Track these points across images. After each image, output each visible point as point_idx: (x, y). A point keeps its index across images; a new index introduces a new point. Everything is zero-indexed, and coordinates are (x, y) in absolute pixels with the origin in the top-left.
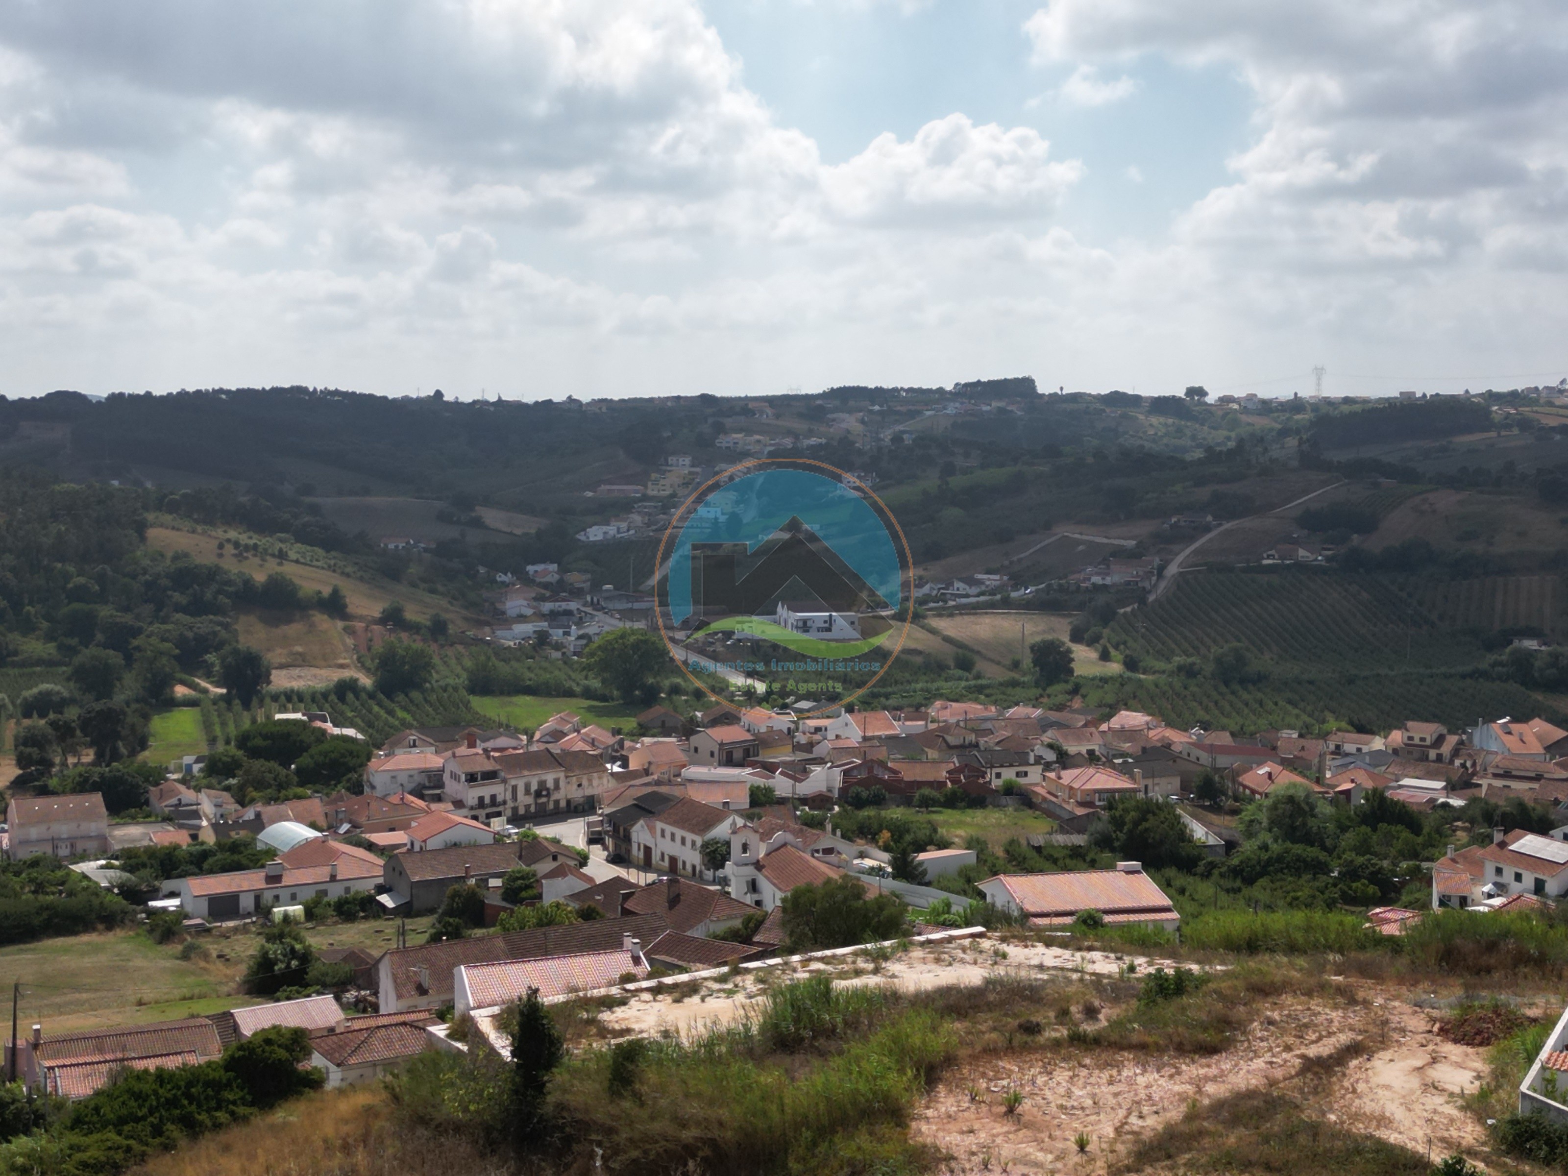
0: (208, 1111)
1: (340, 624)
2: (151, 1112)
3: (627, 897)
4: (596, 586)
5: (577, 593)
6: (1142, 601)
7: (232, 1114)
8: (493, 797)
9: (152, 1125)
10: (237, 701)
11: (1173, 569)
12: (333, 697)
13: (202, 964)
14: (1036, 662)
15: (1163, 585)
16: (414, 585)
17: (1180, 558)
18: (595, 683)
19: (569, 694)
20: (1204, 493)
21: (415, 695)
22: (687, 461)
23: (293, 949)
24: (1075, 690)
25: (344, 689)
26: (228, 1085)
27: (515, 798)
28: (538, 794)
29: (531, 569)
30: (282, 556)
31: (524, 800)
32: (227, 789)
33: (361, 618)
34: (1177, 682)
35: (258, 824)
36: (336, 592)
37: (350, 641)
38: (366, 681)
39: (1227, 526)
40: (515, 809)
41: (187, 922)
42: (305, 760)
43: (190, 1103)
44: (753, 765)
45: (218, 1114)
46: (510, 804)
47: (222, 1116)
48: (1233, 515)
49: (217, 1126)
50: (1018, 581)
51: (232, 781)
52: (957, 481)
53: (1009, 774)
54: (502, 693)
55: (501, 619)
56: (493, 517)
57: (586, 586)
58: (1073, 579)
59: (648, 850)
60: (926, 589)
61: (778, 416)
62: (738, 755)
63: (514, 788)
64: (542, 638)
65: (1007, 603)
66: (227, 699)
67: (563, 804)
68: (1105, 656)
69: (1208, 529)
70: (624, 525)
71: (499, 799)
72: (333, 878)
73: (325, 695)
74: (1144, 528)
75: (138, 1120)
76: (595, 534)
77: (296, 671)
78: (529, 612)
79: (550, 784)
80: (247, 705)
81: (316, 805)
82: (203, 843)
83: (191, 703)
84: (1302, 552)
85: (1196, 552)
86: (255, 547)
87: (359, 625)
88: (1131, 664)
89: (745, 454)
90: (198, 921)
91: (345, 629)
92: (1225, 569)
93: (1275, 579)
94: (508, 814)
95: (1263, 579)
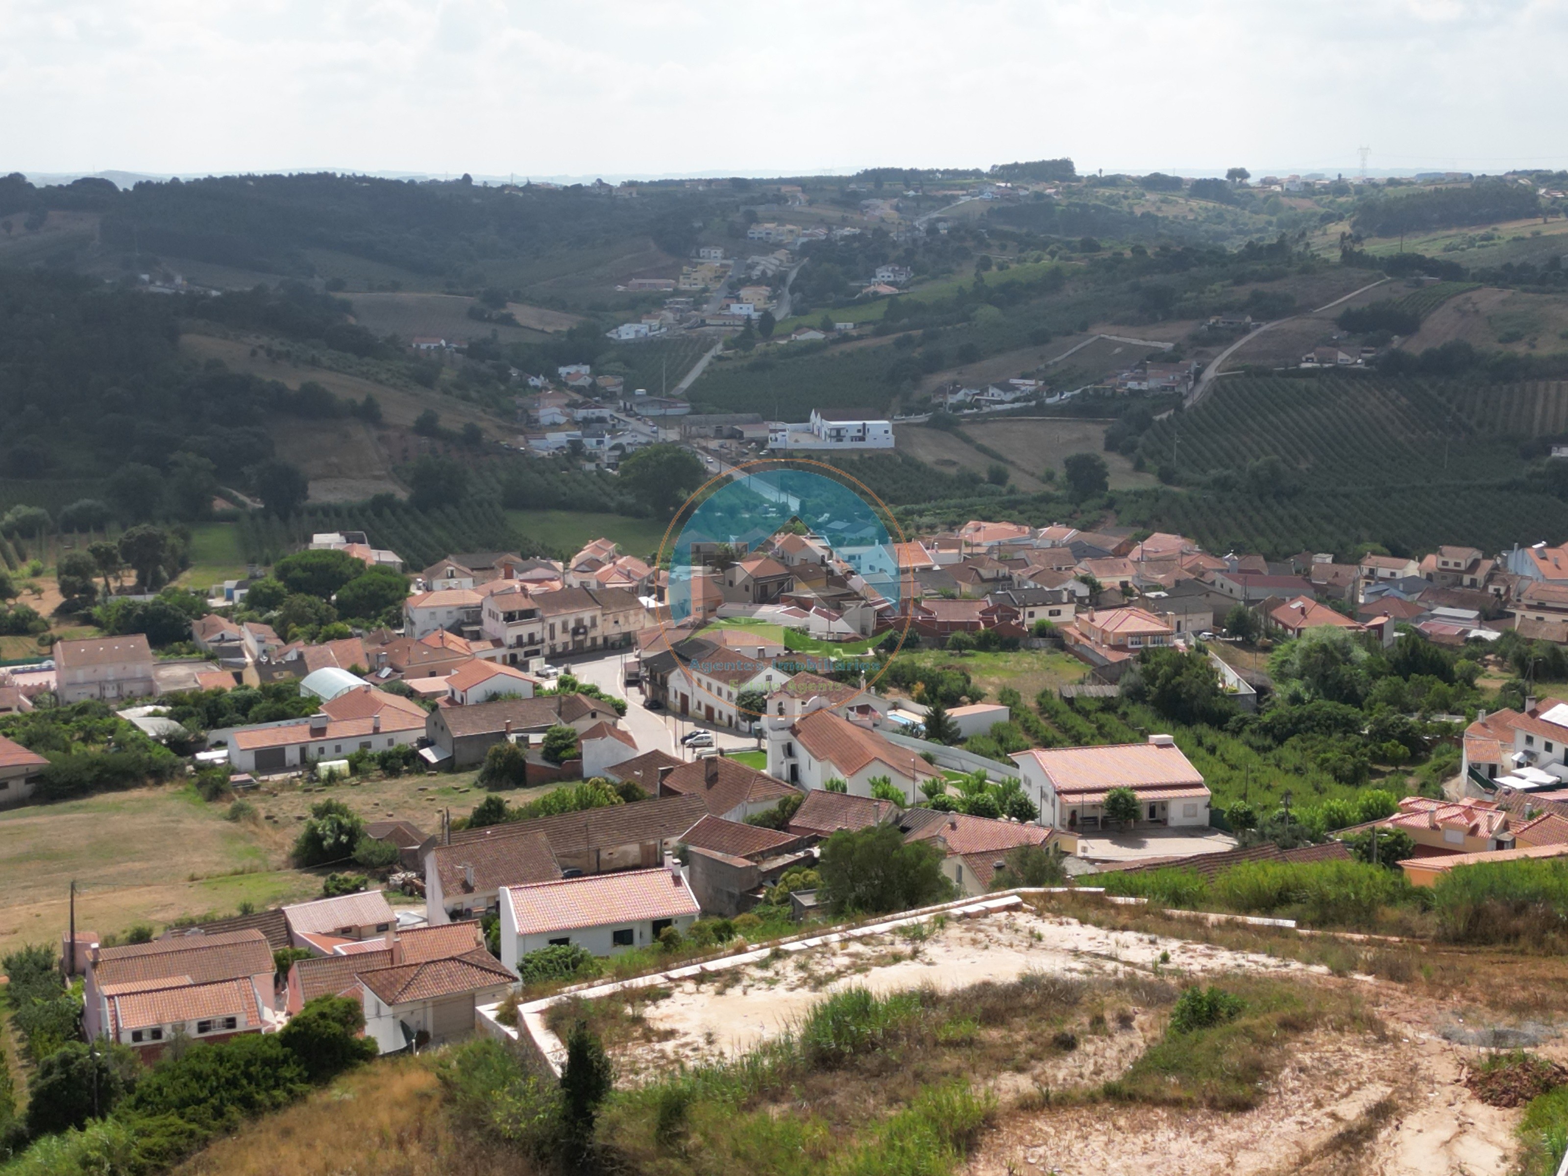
6: (1179, 408)
8: (531, 636)
11: (1210, 373)
14: (1069, 476)
15: (1198, 391)
17: (1219, 361)
19: (602, 509)
20: (1243, 293)
22: (719, 252)
24: (1110, 504)
27: (552, 636)
28: (575, 632)
31: (562, 638)
34: (1212, 496)
39: (1266, 327)
40: (553, 647)
46: (548, 643)
48: (1272, 316)
50: (1056, 383)
55: (535, 427)
56: (524, 314)
57: (619, 390)
58: (1109, 384)
60: (960, 394)
61: (811, 203)
63: (553, 627)
64: (575, 449)
65: (1041, 410)
67: (600, 641)
68: (1137, 469)
69: (1246, 330)
70: (654, 323)
71: (538, 637)
74: (1181, 330)
76: (628, 332)
78: (561, 419)
79: (587, 622)
84: (1342, 356)
85: (1235, 355)
88: (1165, 476)
90: (245, 777)
92: (1263, 373)
93: (1314, 384)
94: (547, 651)
95: (1302, 383)
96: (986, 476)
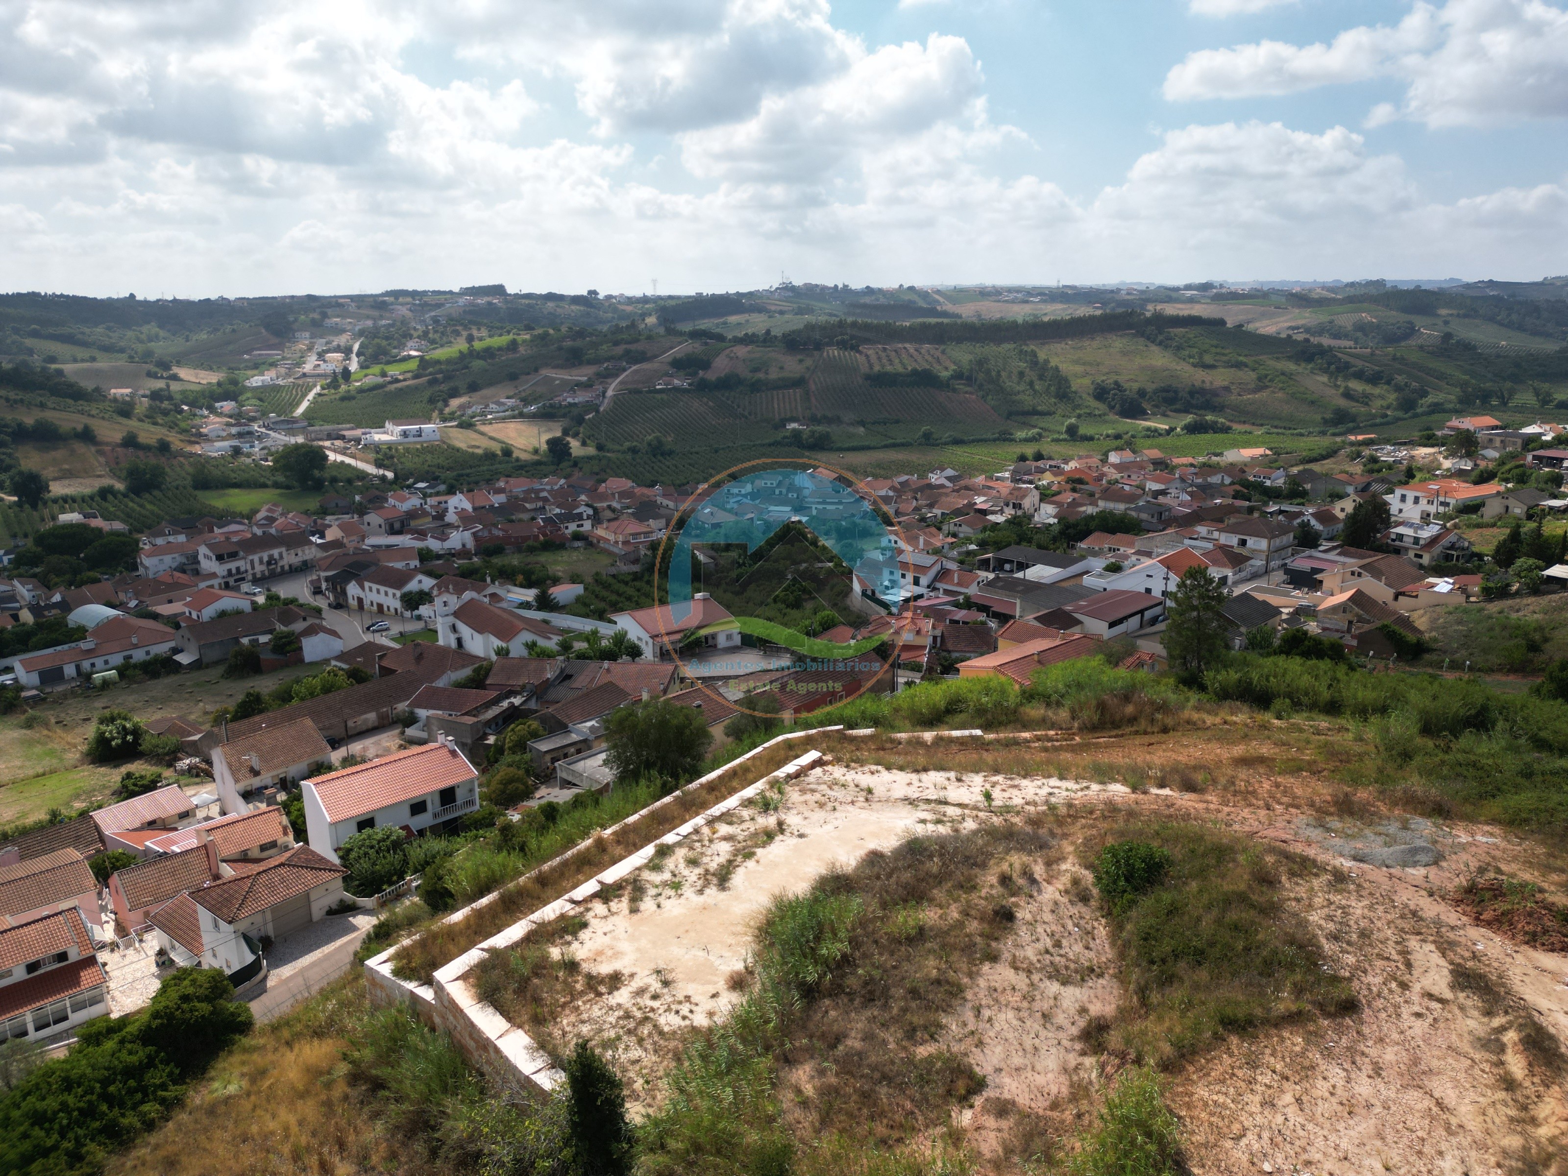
0: (134, 1107)
1: (93, 449)
2: (63, 1135)
3: (381, 657)
4: (264, 415)
5: (252, 420)
6: (597, 411)
7: (163, 1101)
8: (238, 569)
9: (68, 1153)
10: (27, 506)
11: (610, 393)
12: (97, 498)
13: (45, 732)
14: (550, 450)
15: (606, 401)
16: (141, 420)
17: (613, 386)
18: (280, 478)
19: (264, 486)
20: (620, 350)
21: (156, 493)
22: (307, 334)
23: (124, 727)
24: (577, 464)
25: (105, 493)
26: (150, 1063)
27: (253, 568)
28: (269, 563)
29: (217, 405)
30: (42, 406)
31: (259, 569)
32: (34, 576)
33: (107, 444)
34: (629, 457)
35: (66, 607)
36: (85, 428)
37: (102, 460)
38: (120, 486)
39: (634, 368)
40: (254, 575)
41: (24, 694)
42: (90, 549)
43: (111, 1107)
44: (408, 533)
45: (146, 1108)
46: (250, 572)
47: (151, 1108)
48: (636, 362)
49: (150, 1126)
50: (526, 401)
51: (37, 570)
52: (478, 345)
53: (572, 527)
54: (217, 488)
55: (205, 439)
56: (185, 373)
57: (257, 415)
58: (557, 400)
59: (360, 600)
60: (473, 409)
61: (359, 308)
62: (397, 526)
63: (252, 562)
64: (236, 450)
65: (521, 415)
66: (19, 504)
67: (287, 568)
68: (584, 444)
69: (625, 370)
70: (273, 376)
71: (242, 569)
72: (135, 646)
73: (92, 498)
74: (590, 370)
75: (45, 1152)
76: (256, 381)
77: (66, 482)
78: (224, 433)
79: (276, 556)
80: (34, 507)
81: (107, 586)
82: (24, 624)
84: (676, 382)
85: (621, 383)
86: (22, 401)
87: (107, 449)
88: (600, 448)
89: (343, 331)
90: (34, 692)
91: (98, 452)
92: (638, 392)
93: (664, 396)
94: (250, 577)
95: (659, 396)
96: (499, 453)
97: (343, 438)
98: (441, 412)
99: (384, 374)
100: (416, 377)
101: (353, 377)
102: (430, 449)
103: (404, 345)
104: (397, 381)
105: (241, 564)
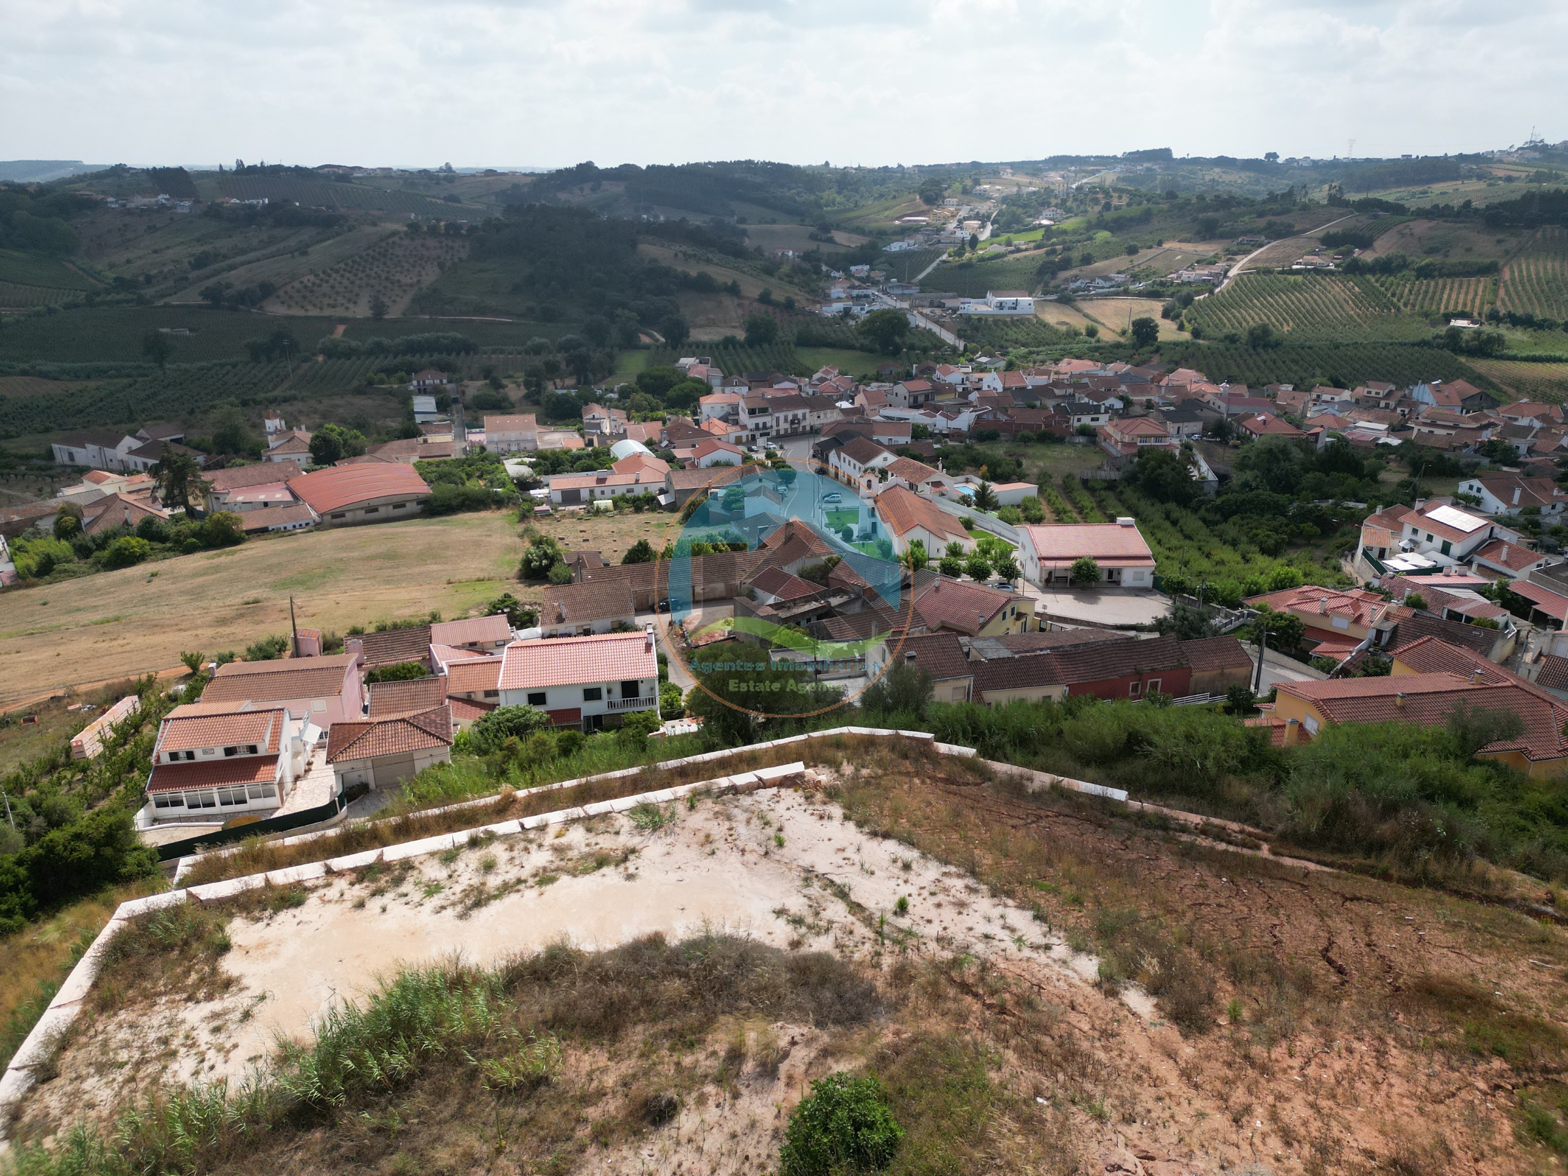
1: (736, 301)
4: (888, 279)
5: (875, 283)
6: (1211, 292)
8: (764, 423)
11: (1233, 273)
14: (1134, 332)
15: (1226, 281)
16: (781, 279)
17: (1240, 264)
18: (866, 342)
19: (852, 347)
20: (1262, 223)
21: (765, 346)
22: (956, 201)
23: (545, 552)
24: (1158, 350)
25: (729, 342)
27: (778, 424)
28: (792, 422)
29: (853, 268)
30: (709, 261)
31: (784, 426)
33: (748, 298)
34: (1222, 346)
35: (621, 438)
36: (734, 283)
37: (740, 312)
38: (742, 337)
39: (1274, 243)
40: (778, 431)
41: (539, 508)
42: (671, 393)
44: (926, 407)
48: (1279, 237)
50: (1136, 278)
52: (1110, 214)
53: (1086, 420)
54: (814, 347)
55: (827, 299)
56: (840, 237)
57: (882, 279)
58: (1170, 277)
59: (837, 469)
60: (1078, 283)
62: (921, 399)
63: (778, 419)
64: (847, 312)
65: (1126, 293)
66: (665, 346)
67: (808, 428)
68: (1181, 328)
69: (1261, 246)
70: (912, 242)
71: (768, 424)
72: (637, 482)
73: (717, 346)
74: (1219, 245)
76: (895, 247)
77: (708, 330)
78: (843, 295)
79: (800, 416)
80: (671, 348)
81: (657, 425)
83: (647, 347)
84: (1320, 261)
85: (1251, 261)
86: (695, 255)
87: (746, 302)
88: (1196, 333)
90: (547, 507)
91: (739, 305)
92: (1268, 272)
94: (774, 433)
95: (1292, 278)
96: (1084, 332)
97: (941, 306)
98: (1046, 285)
99: (1009, 243)
100: (1038, 247)
101: (979, 246)
102: (1019, 322)
103: (1040, 213)
104: (1018, 250)
105: (768, 420)
